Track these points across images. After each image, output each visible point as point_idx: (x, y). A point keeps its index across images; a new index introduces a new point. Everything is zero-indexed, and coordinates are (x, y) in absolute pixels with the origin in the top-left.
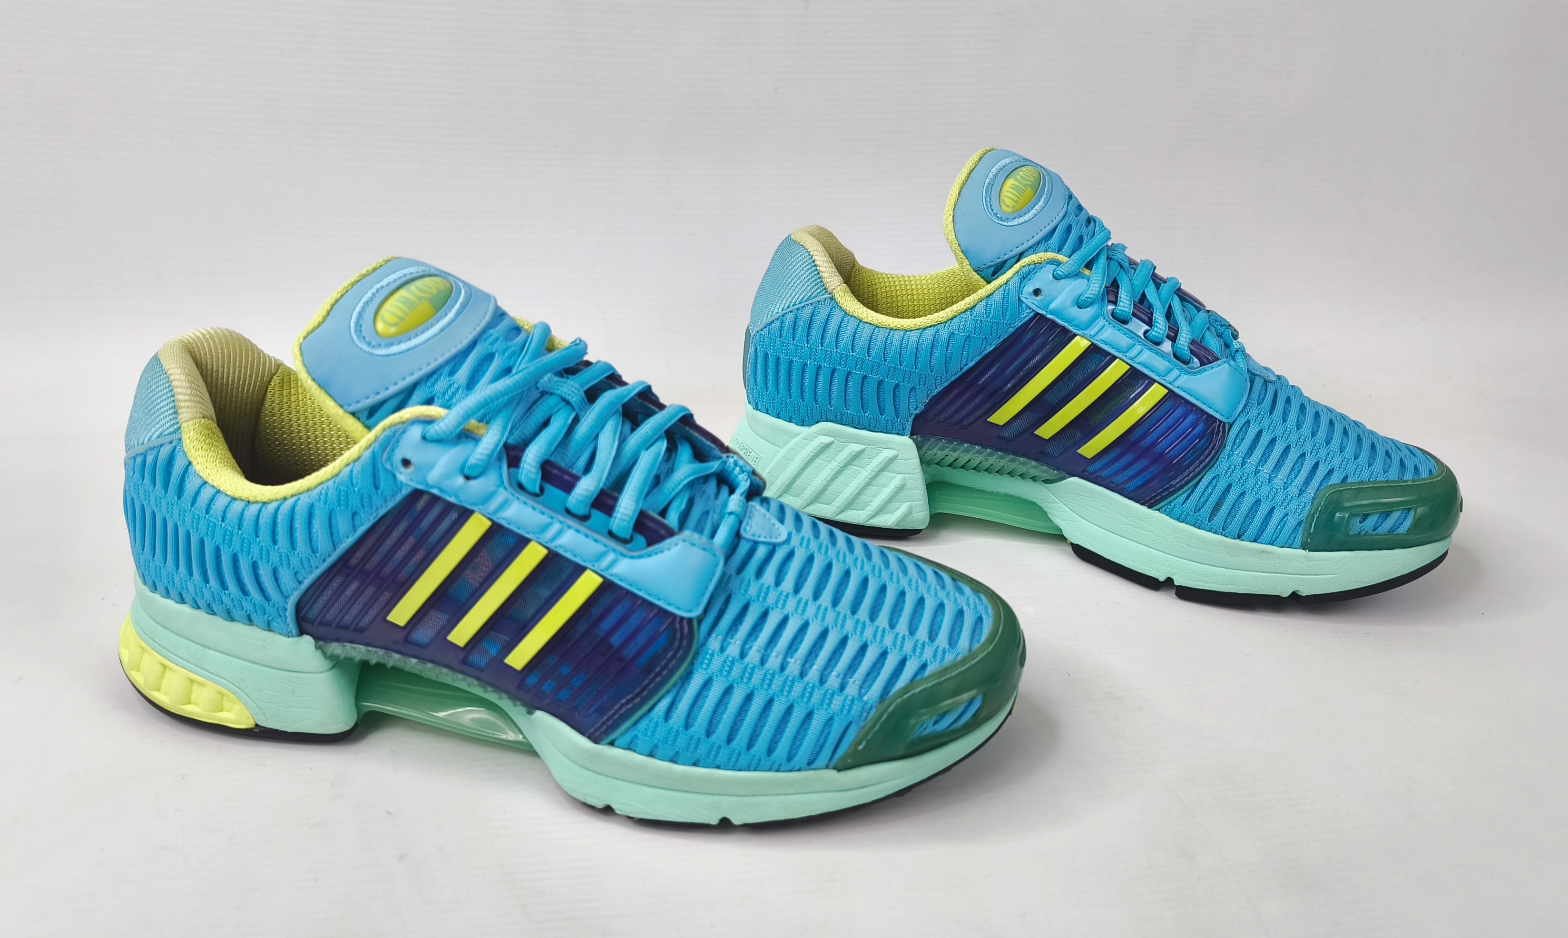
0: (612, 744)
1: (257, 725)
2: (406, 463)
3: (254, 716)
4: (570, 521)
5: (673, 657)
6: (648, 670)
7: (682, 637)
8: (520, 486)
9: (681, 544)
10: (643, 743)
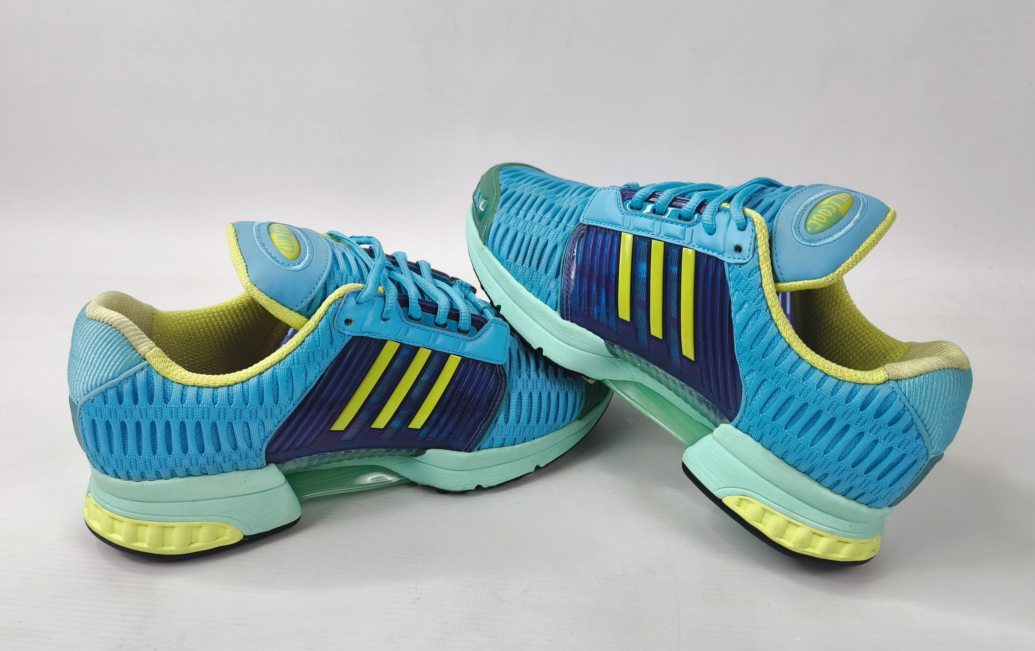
0: (479, 449)
1: (244, 536)
2: (348, 322)
3: (243, 531)
4: (439, 330)
5: (500, 389)
6: (490, 401)
7: (502, 376)
8: (410, 318)
9: (492, 325)
10: (497, 442)
